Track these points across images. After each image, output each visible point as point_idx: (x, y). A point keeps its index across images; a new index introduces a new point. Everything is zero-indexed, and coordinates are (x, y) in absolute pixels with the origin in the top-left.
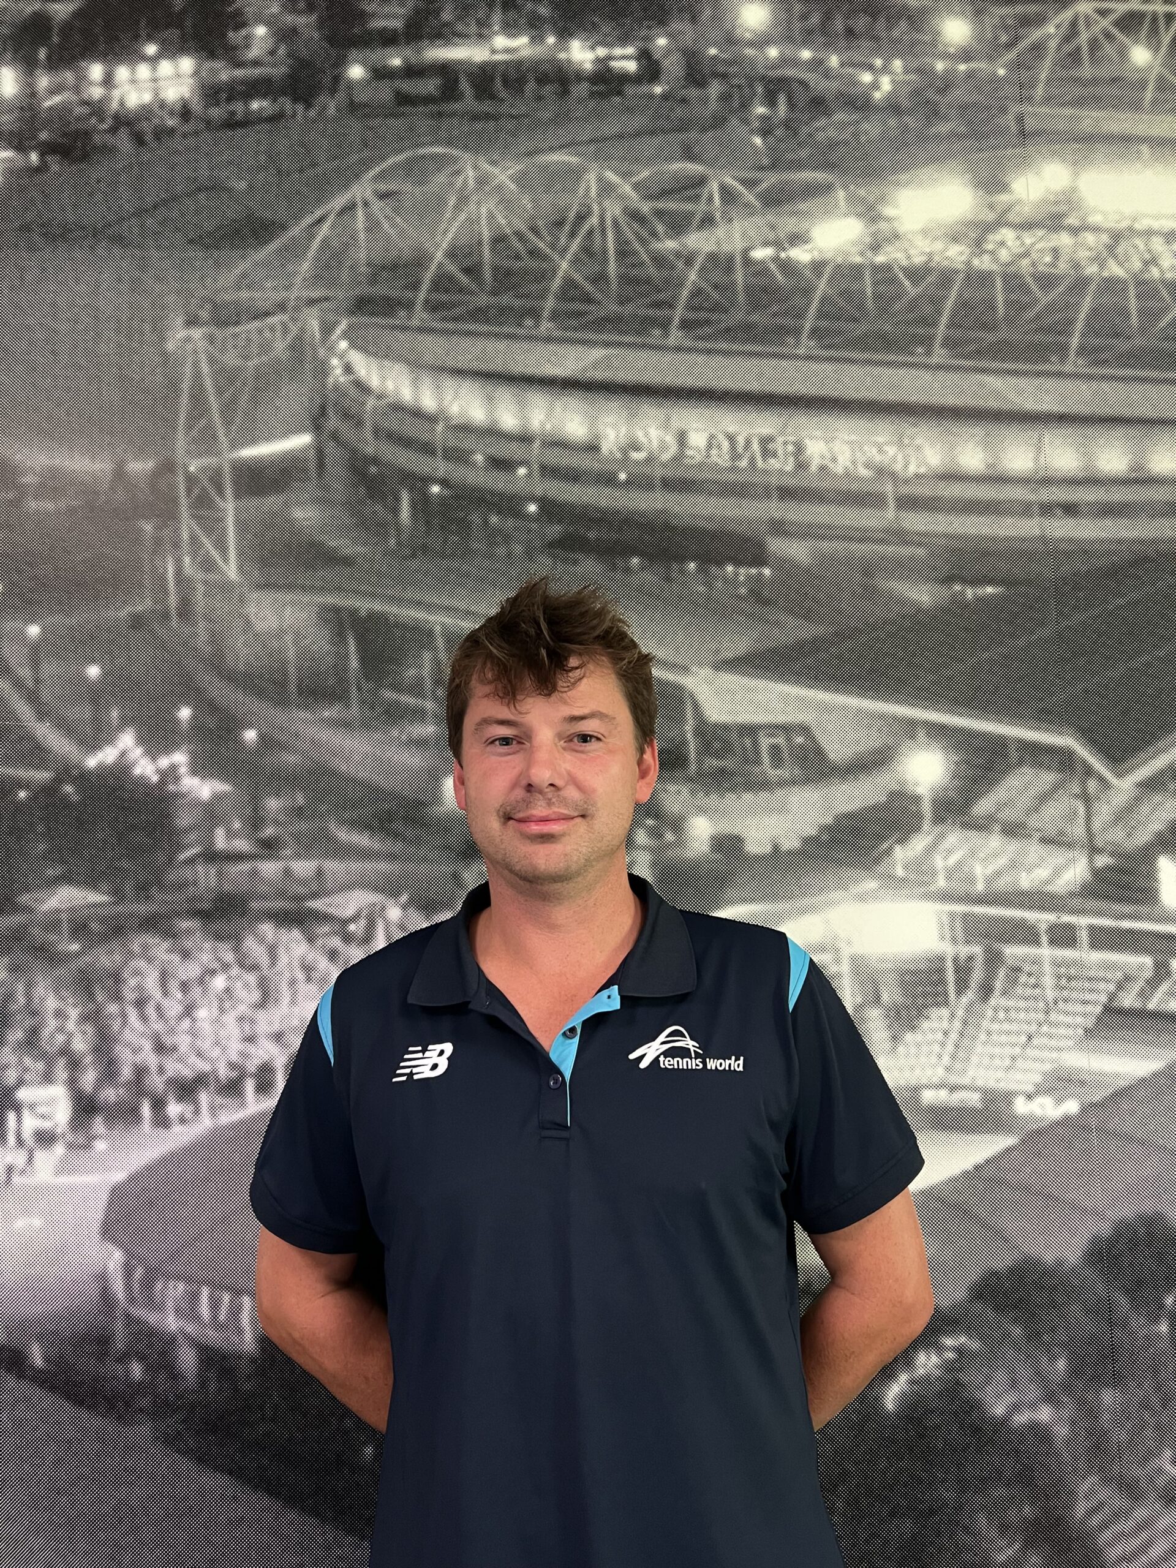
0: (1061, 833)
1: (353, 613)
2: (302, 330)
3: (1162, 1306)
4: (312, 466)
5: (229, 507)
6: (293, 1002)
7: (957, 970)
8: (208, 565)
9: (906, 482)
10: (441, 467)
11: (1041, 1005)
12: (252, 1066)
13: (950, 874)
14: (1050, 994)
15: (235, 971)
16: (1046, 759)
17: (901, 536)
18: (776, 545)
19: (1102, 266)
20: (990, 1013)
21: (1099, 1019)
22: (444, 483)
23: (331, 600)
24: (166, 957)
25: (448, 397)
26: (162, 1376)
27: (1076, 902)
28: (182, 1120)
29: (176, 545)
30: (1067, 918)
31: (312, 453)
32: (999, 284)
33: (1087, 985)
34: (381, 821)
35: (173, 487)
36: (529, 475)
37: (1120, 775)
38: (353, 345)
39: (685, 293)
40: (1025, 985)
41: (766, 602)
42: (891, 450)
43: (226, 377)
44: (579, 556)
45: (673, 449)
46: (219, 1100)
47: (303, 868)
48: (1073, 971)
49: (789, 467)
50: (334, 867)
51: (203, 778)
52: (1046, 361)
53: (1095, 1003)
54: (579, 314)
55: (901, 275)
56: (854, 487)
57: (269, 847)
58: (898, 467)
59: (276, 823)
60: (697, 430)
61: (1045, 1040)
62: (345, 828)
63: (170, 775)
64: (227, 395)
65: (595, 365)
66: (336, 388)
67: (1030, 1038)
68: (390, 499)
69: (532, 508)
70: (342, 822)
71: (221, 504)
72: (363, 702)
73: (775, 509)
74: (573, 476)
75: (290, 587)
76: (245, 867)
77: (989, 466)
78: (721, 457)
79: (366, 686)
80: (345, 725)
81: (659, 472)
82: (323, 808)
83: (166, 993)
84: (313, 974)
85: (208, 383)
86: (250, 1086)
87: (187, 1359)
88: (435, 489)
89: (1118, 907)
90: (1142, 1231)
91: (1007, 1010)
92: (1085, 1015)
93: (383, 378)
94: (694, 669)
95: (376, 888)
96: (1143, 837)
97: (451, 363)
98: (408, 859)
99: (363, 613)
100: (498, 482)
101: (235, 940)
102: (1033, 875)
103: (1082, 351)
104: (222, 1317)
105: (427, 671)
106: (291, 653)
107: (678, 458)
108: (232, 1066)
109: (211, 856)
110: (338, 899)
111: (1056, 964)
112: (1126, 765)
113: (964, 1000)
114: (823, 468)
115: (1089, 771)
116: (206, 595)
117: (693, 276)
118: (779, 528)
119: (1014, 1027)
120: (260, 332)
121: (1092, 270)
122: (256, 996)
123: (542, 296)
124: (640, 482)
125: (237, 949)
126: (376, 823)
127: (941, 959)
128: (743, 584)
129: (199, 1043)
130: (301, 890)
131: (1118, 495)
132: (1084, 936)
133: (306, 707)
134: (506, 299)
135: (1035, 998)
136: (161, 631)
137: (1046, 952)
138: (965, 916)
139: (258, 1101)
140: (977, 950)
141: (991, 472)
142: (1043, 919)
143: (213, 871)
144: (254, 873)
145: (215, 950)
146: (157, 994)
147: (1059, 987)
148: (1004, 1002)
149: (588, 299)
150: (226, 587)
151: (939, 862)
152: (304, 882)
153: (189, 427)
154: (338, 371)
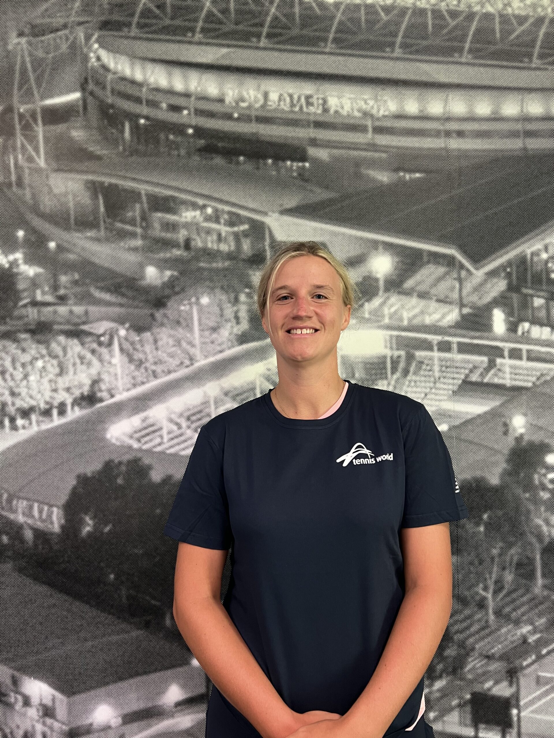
0: (447, 297)
1: (102, 183)
2: (75, 38)
3: (481, 519)
4: (81, 109)
5: (40, 130)
6: (75, 373)
7: (393, 362)
8: (30, 159)
9: (378, 119)
10: (145, 110)
11: (432, 379)
12: (56, 403)
13: (391, 317)
14: (437, 374)
15: (47, 358)
16: (441, 260)
17: (373, 147)
18: (312, 151)
19: (483, 6)
20: (407, 383)
21: (460, 386)
22: (147, 118)
23: (90, 177)
24: (14, 351)
25: (149, 73)
26: (16, 543)
27: (453, 331)
28: (24, 427)
29: (14, 149)
30: (447, 338)
31: (81, 103)
32: (429, 14)
33: (455, 370)
34: (115, 287)
35: (12, 119)
36: (189, 114)
37: (477, 269)
38: (102, 46)
39: (269, 19)
40: (425, 370)
41: (307, 181)
42: (371, 103)
43: (37, 63)
44: (214, 155)
45: (261, 102)
46: (41, 419)
47: (78, 310)
48: (448, 364)
49: (319, 111)
50: (93, 309)
51: (30, 265)
52: (452, 56)
53: (458, 379)
54: (215, 30)
55: (380, 10)
56: (352, 121)
57: (62, 299)
58: (374, 112)
59: (65, 287)
60: (274, 92)
61: (433, 396)
62: (98, 291)
63: (14, 264)
64: (39, 72)
65: (223, 56)
66: (93, 68)
67: (426, 395)
68: (120, 126)
69: (190, 131)
70: (97, 288)
71: (36, 128)
72: (106, 228)
73: (312, 133)
74: (211, 115)
75: (70, 171)
76: (50, 309)
77: (421, 111)
78: (285, 106)
79: (109, 220)
80: (98, 240)
81: (254, 113)
82: (87, 281)
83: (15, 368)
84: (85, 361)
85: (29, 66)
86: (55, 412)
87: (29, 535)
88: (142, 121)
89: (472, 333)
90: (474, 485)
91: (415, 382)
92: (453, 384)
93: (116, 63)
94: (270, 213)
95: (114, 320)
96: (487, 299)
97: (150, 56)
98: (129, 306)
99: (106, 184)
100: (173, 117)
101: (46, 343)
102: (432, 318)
103: (470, 51)
104: (44, 516)
105: (138, 213)
106: (71, 205)
107: (264, 106)
108: (47, 403)
109: (34, 304)
110: (95, 325)
111: (441, 360)
112: (482, 263)
113: (395, 377)
114: (336, 112)
115: (462, 267)
116: (30, 175)
117: (273, 10)
118: (314, 142)
119: (419, 390)
120: (55, 39)
121: (477, 8)
122: (57, 370)
123: (196, 20)
124: (245, 118)
125: (48, 348)
126: (113, 288)
127: (385, 357)
128: (296, 171)
129: (31, 392)
130: (77, 320)
131: (485, 127)
132: (455, 347)
133: (78, 231)
134: (178, 22)
135: (430, 376)
136: (9, 193)
137: (436, 354)
138: (398, 337)
139: (59, 419)
140: (402, 353)
141: (421, 114)
142: (435, 339)
143: (35, 311)
144: (55, 312)
145: (37, 348)
146: (11, 369)
147: (441, 371)
148: (414, 378)
149: (221, 23)
150: (38, 170)
151: (386, 311)
152: (79, 317)
153: (20, 88)
154: (94, 60)
